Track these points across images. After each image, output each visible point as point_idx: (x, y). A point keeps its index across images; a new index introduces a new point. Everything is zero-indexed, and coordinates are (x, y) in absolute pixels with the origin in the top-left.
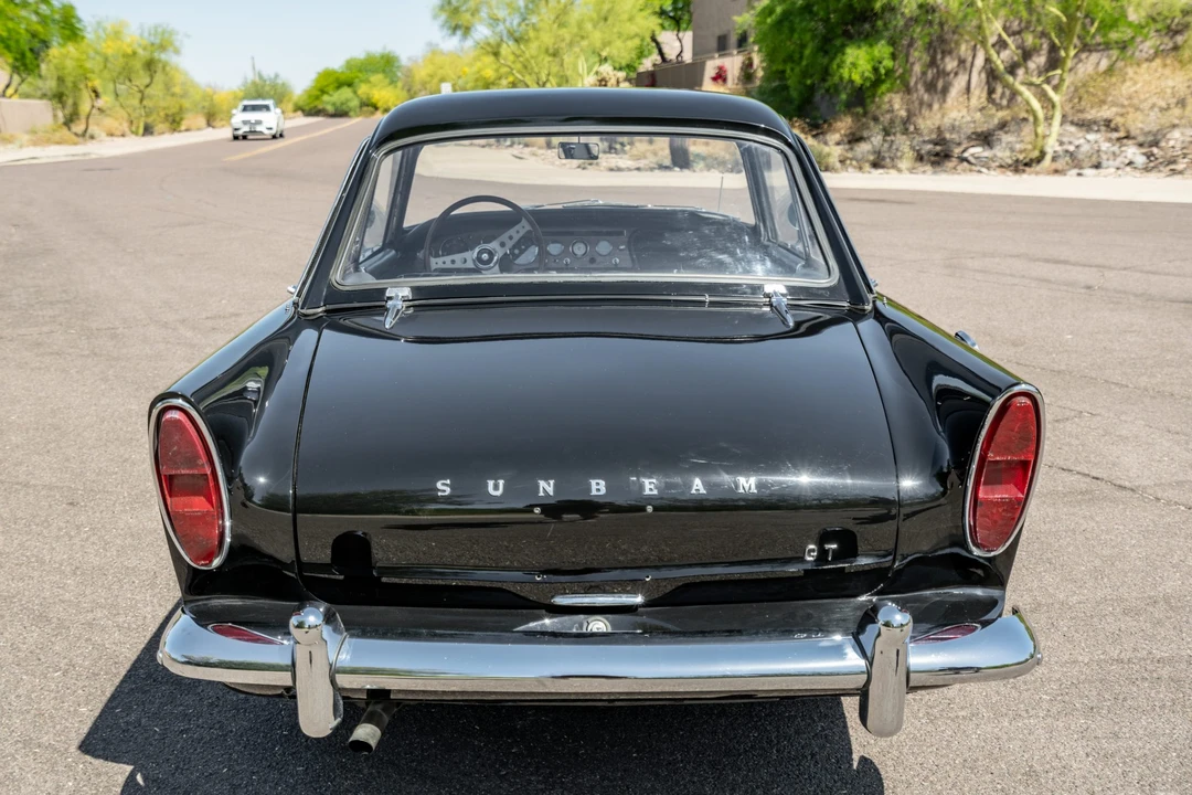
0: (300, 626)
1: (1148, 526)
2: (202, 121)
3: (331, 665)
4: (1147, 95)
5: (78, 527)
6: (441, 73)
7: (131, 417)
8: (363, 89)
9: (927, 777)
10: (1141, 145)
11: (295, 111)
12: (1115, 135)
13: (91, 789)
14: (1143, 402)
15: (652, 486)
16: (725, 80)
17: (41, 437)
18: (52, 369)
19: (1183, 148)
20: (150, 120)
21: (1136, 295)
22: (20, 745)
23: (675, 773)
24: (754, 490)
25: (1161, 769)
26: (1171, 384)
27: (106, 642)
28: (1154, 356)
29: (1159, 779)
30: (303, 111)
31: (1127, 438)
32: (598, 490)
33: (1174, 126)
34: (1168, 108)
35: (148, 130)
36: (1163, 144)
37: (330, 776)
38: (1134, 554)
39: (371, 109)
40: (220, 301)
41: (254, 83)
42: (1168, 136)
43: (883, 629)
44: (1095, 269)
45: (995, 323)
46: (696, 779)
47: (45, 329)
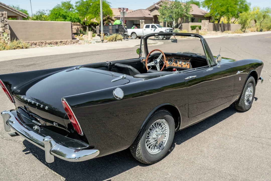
35: (261, 31)
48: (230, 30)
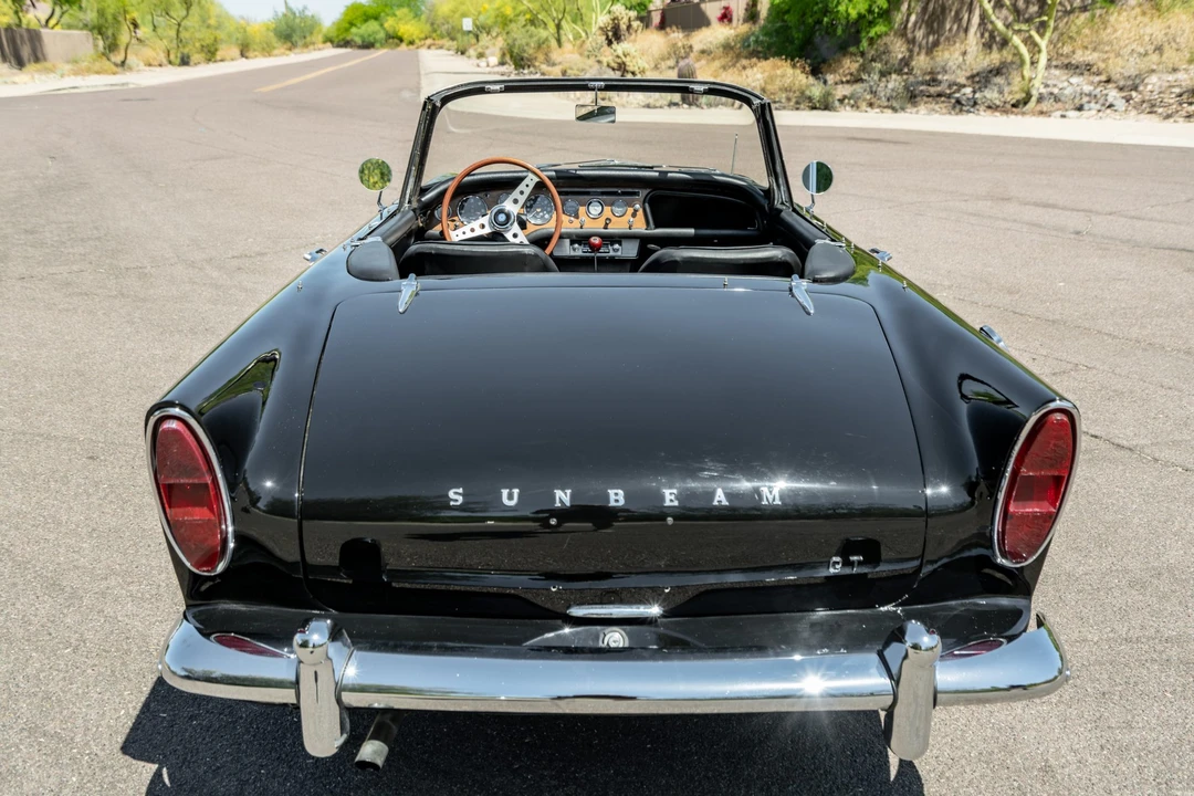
0: (304, 645)
1: (1148, 489)
2: (236, 52)
3: (337, 684)
4: (1127, 42)
5: (97, 484)
6: (464, 8)
7: (154, 363)
8: (389, 23)
9: (943, 773)
10: (1121, 89)
11: (325, 42)
12: (1097, 79)
13: (95, 786)
14: (1135, 355)
15: (673, 497)
16: (730, 20)
17: (65, 384)
18: (80, 311)
19: (1160, 93)
20: (186, 51)
21: (1122, 242)
22: (26, 734)
23: (690, 768)
24: (778, 502)
25: (1177, 765)
26: (1162, 335)
27: (119, 614)
28: (1144, 306)
29: (1175, 776)
30: (331, 41)
31: (1122, 393)
32: (617, 501)
33: (1153, 71)
34: (1146, 54)
35: (185, 62)
36: (1141, 88)
37: (340, 770)
38: (1136, 521)
39: (396, 41)
40: (246, 240)
41: (285, 15)
42: (1146, 81)
43: (911, 651)
44: (1082, 213)
45: (990, 269)
46: (710, 774)
47: (75, 268)
48: (45, 59)
